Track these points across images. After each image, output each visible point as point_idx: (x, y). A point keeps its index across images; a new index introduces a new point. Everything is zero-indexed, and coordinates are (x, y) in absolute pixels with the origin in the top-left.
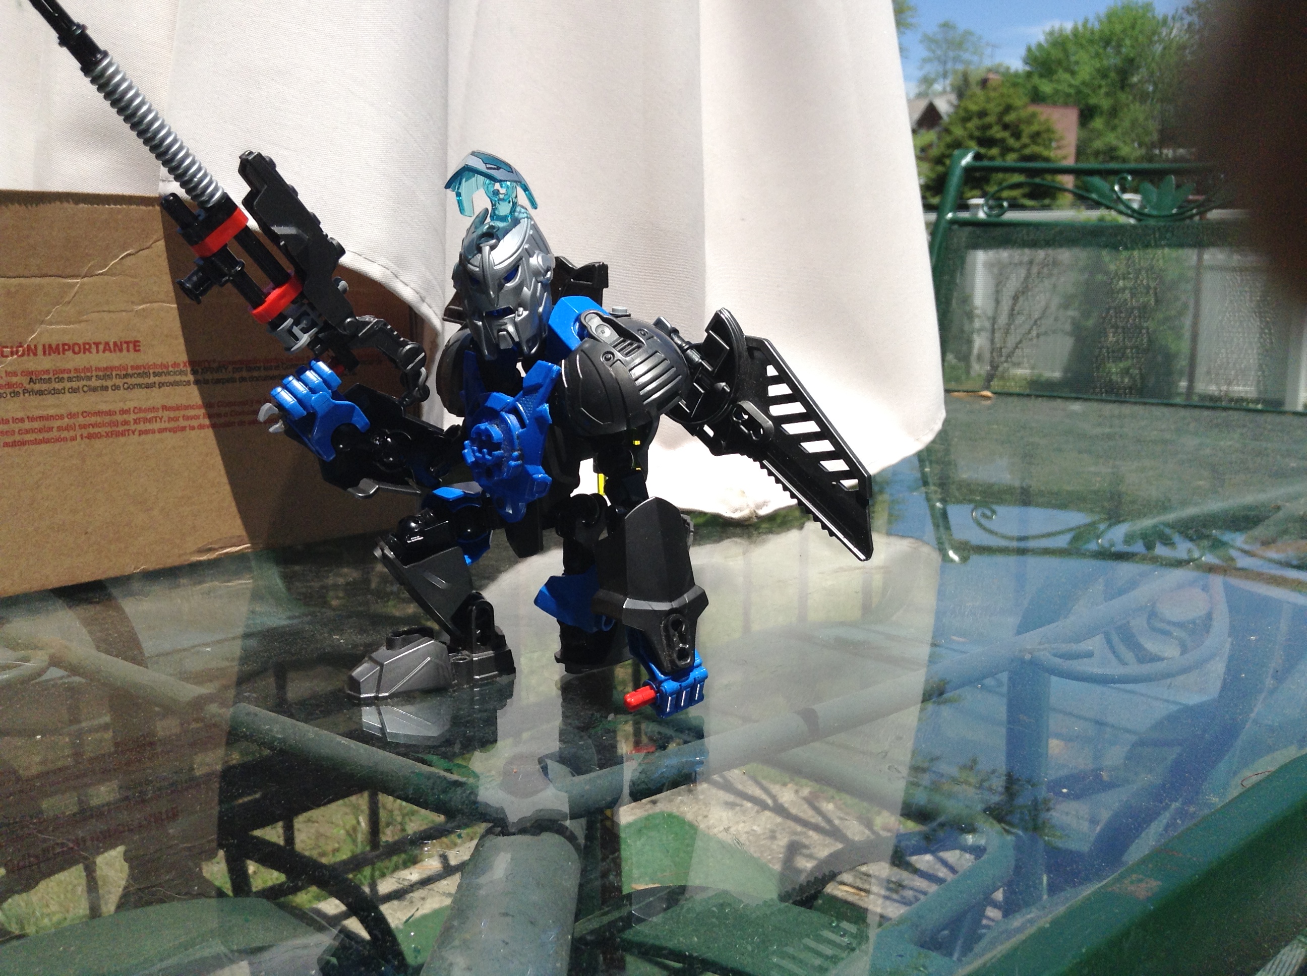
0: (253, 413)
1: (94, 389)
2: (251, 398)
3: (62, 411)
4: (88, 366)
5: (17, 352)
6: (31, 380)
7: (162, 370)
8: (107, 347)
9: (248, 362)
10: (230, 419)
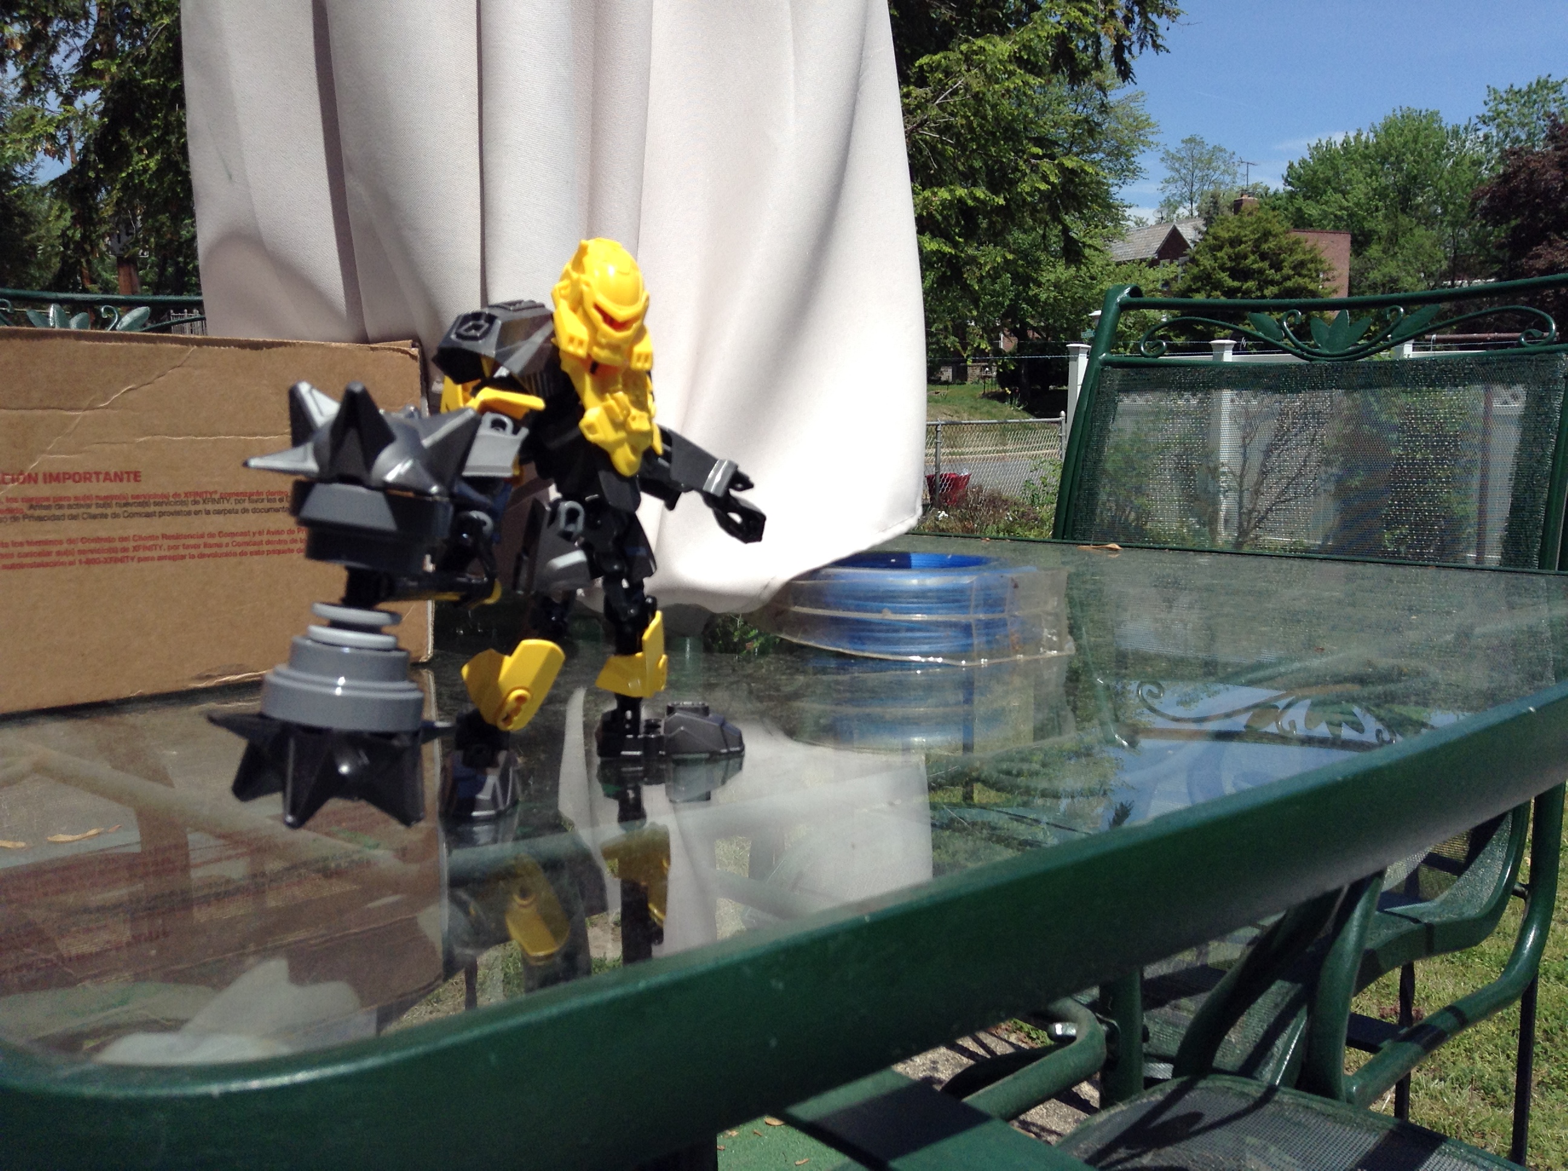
0: (255, 544)
1: (94, 517)
2: (254, 529)
3: (62, 537)
4: (87, 494)
5: (18, 479)
6: (31, 507)
7: (162, 500)
8: (107, 477)
9: (252, 494)
10: (230, 549)
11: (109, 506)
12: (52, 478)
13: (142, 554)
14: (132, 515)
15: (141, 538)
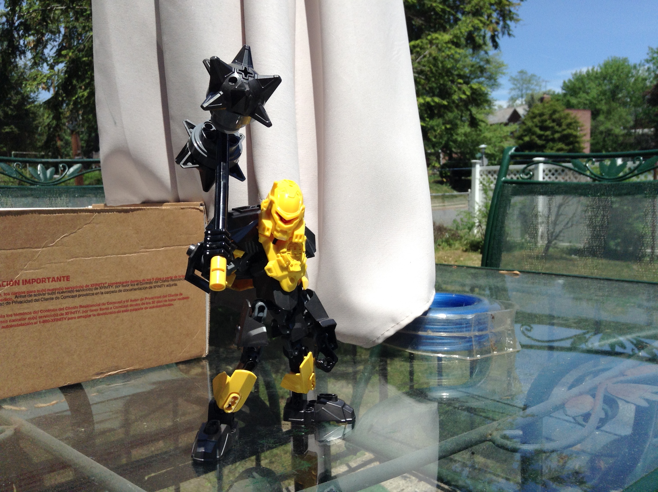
0: (125, 307)
1: (47, 300)
2: (124, 300)
3: (32, 311)
4: (44, 289)
5: (10, 284)
6: (16, 297)
7: (80, 289)
8: (54, 280)
9: (123, 283)
10: (113, 310)
11: (54, 293)
12: (26, 282)
13: (70, 316)
14: (65, 298)
15: (69, 308)
